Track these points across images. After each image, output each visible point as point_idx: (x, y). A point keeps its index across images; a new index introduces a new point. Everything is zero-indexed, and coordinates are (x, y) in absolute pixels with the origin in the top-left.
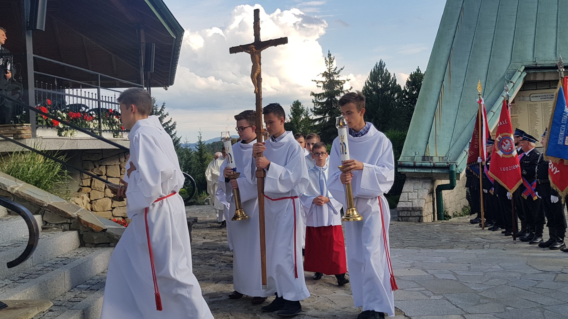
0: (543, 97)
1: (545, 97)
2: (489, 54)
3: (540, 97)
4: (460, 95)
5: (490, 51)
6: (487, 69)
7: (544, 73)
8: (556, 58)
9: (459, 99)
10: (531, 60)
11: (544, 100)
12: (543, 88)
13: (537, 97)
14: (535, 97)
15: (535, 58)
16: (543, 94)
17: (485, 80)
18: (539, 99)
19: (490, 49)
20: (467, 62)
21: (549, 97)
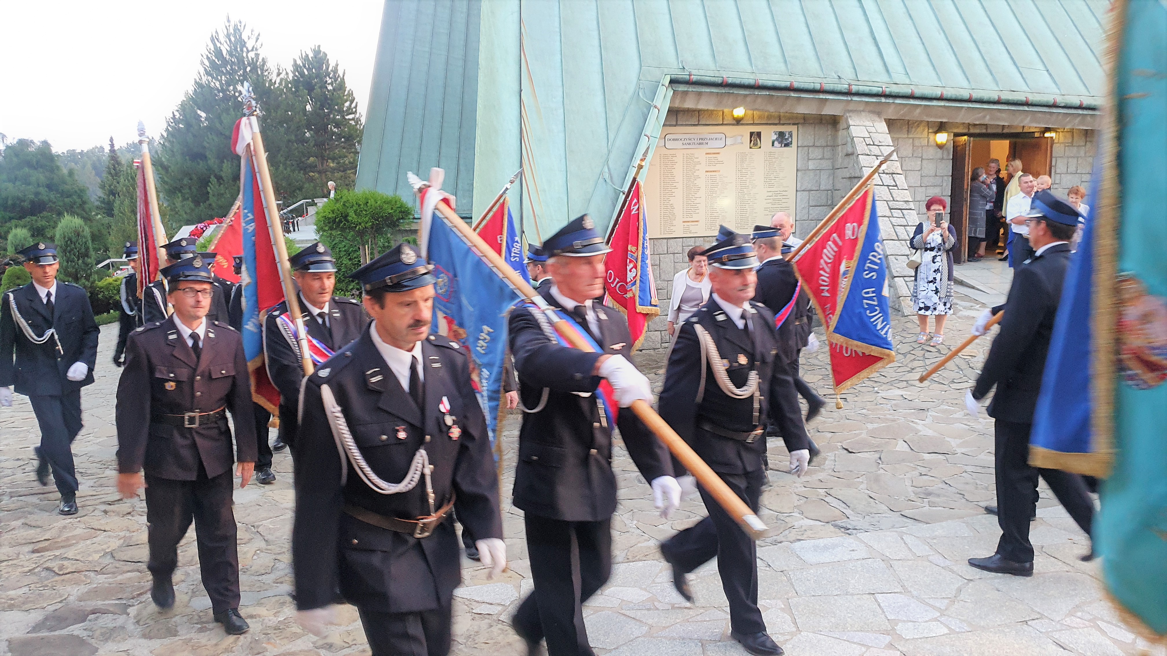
0: (686, 142)
1: (689, 142)
2: (596, 42)
3: (681, 142)
4: (561, 127)
5: (597, 37)
6: (600, 74)
7: (700, 94)
8: (716, 66)
9: (562, 135)
10: (676, 63)
11: (688, 147)
12: (687, 123)
13: (676, 140)
14: (673, 140)
15: (682, 62)
16: (687, 136)
17: (602, 97)
18: (678, 144)
19: (596, 33)
20: (559, 56)
21: (696, 141)
